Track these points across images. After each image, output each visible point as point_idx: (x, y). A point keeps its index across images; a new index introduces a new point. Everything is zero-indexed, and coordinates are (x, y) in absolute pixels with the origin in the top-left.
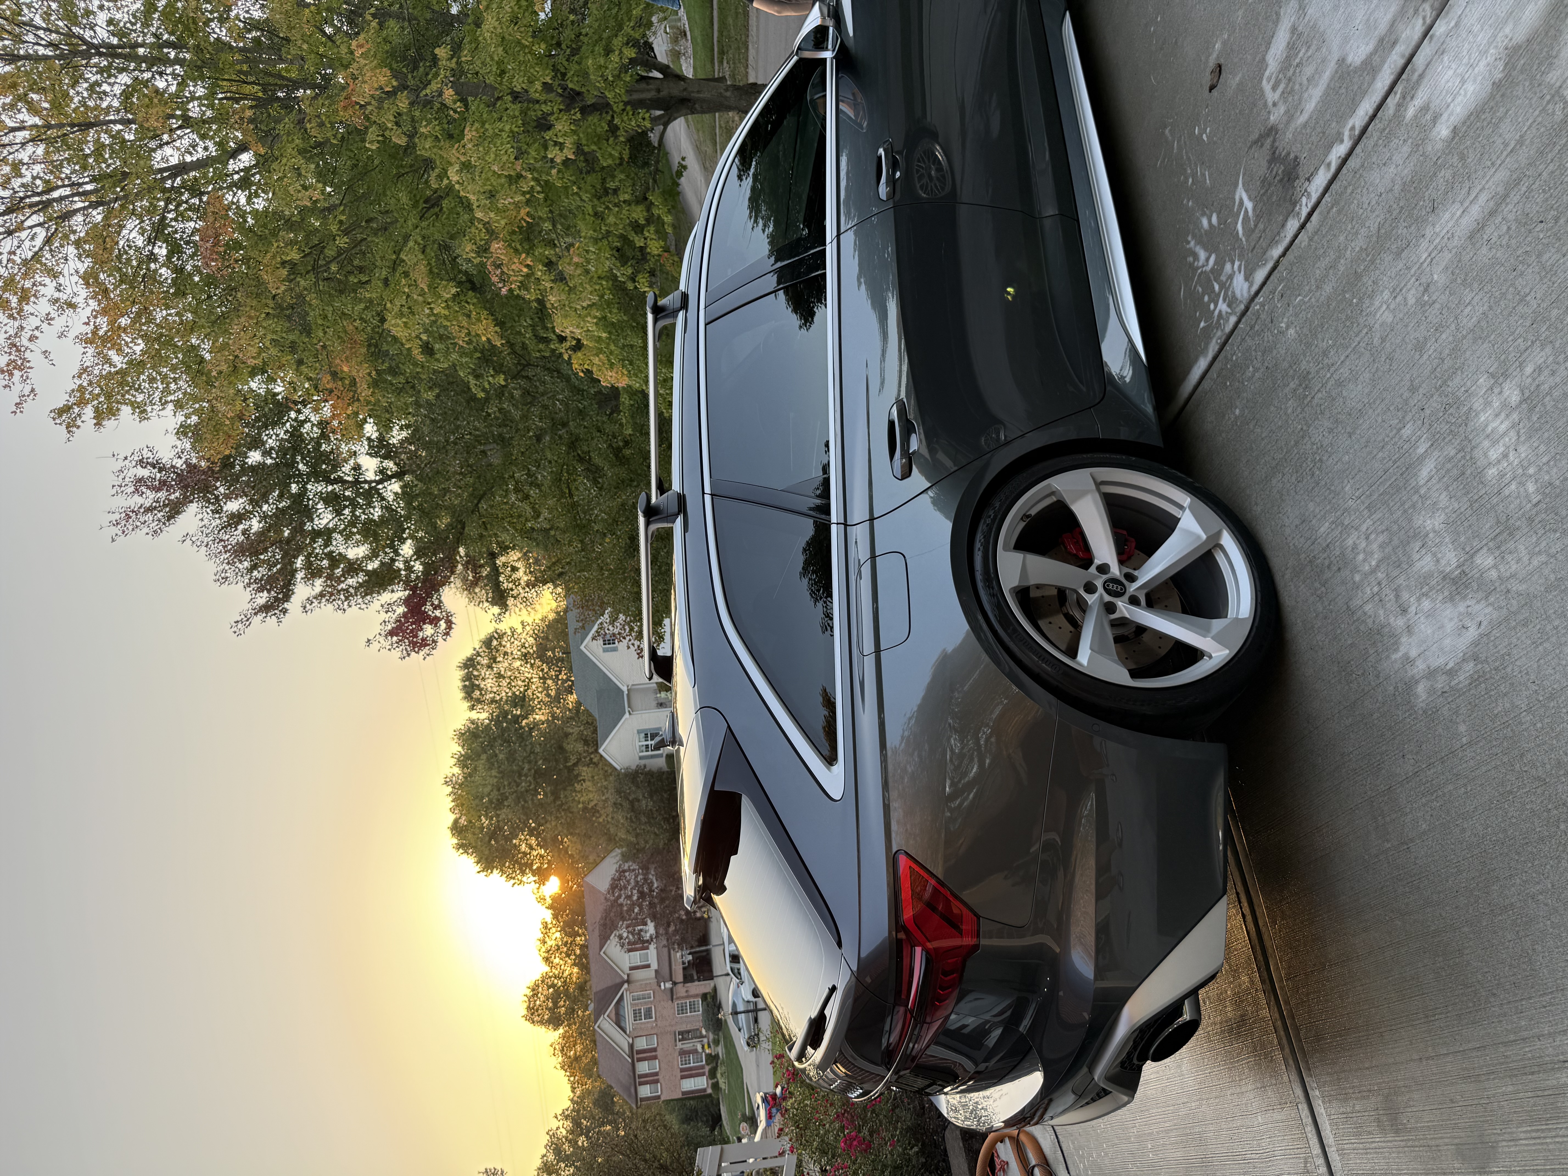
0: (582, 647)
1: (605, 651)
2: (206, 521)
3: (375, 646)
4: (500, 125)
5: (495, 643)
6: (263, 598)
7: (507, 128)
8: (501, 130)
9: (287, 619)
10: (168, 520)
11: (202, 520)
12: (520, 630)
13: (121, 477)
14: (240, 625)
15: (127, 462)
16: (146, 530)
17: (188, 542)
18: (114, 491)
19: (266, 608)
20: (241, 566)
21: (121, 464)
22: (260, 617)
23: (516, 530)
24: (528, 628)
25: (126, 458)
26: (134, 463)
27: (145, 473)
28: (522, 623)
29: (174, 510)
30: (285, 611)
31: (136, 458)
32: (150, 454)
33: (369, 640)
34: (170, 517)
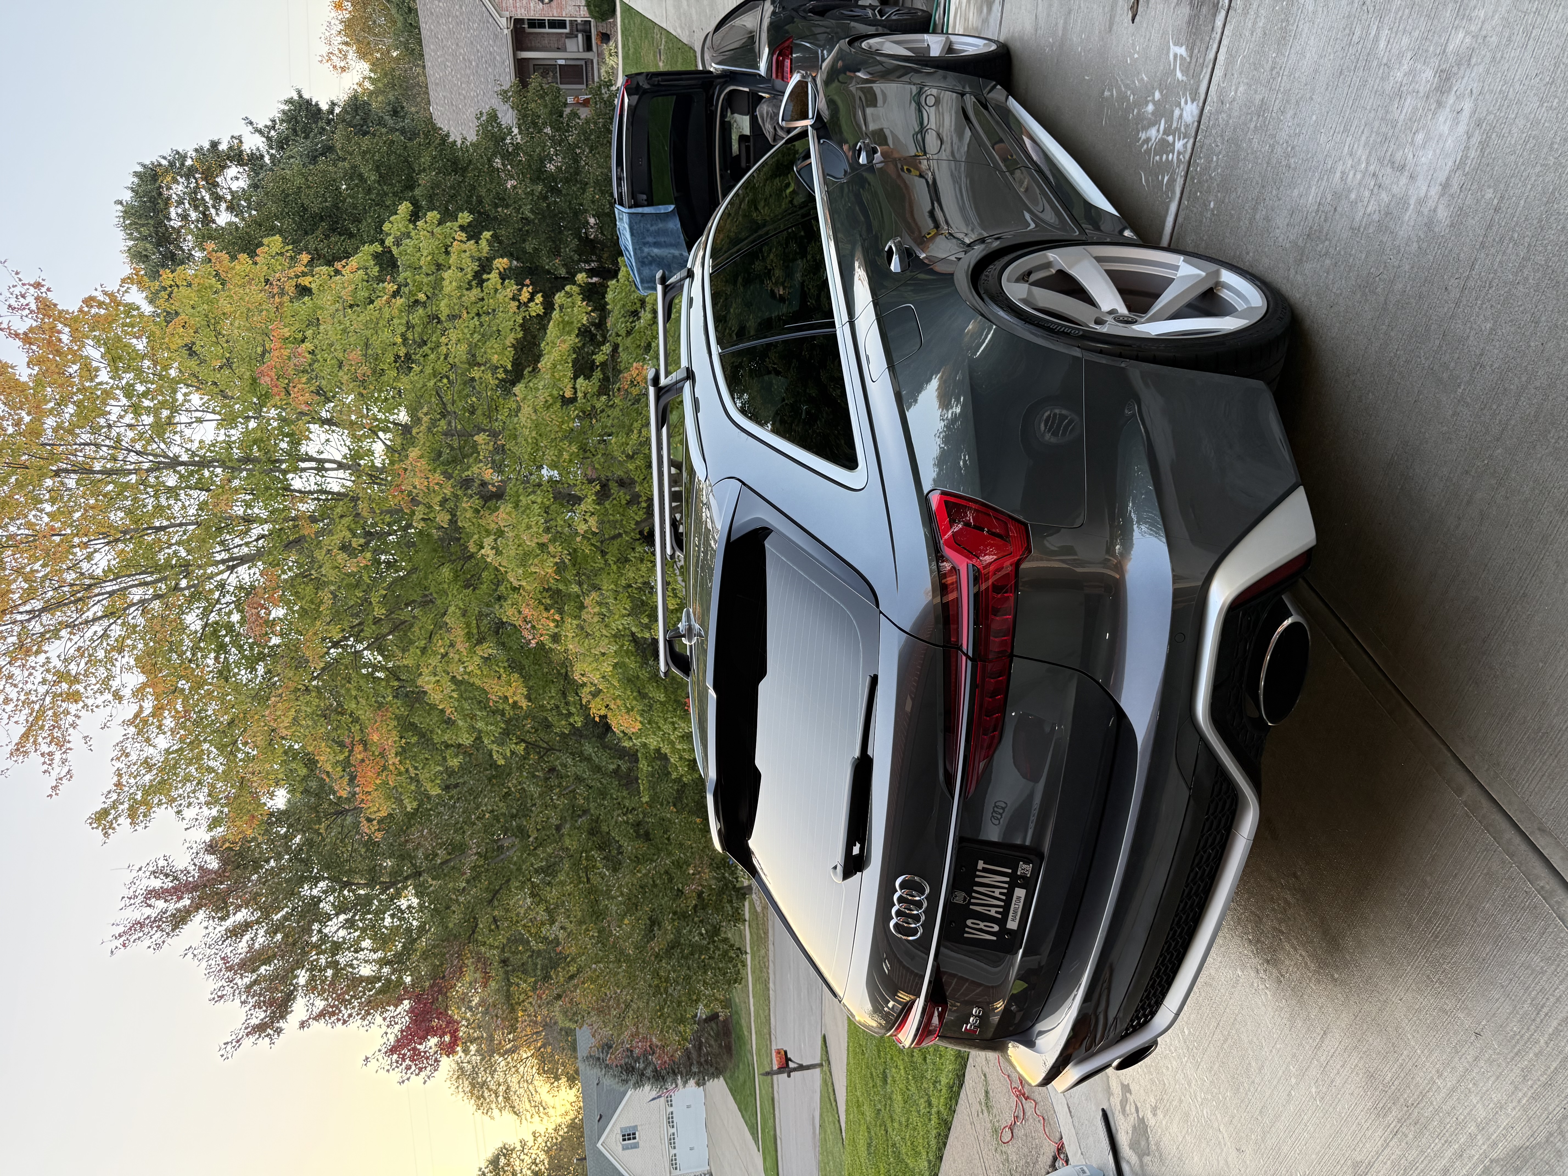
0: (599, 1145)
1: (625, 1148)
2: (211, 929)
3: (373, 1064)
4: (532, 497)
5: (503, 1161)
6: (259, 1016)
7: (539, 500)
8: (533, 502)
9: (280, 1041)
10: (173, 930)
11: (207, 928)
12: (530, 1143)
13: (132, 889)
14: (229, 1046)
15: (141, 873)
16: (147, 942)
17: (190, 956)
18: (122, 904)
19: (260, 1028)
20: (239, 982)
21: (134, 874)
22: (252, 1039)
23: (531, 935)
24: (540, 1140)
25: (140, 869)
26: (148, 874)
27: (156, 883)
28: (534, 1133)
29: (180, 919)
30: (279, 1031)
31: (151, 869)
32: (165, 863)
33: (367, 1058)
34: (175, 927)
